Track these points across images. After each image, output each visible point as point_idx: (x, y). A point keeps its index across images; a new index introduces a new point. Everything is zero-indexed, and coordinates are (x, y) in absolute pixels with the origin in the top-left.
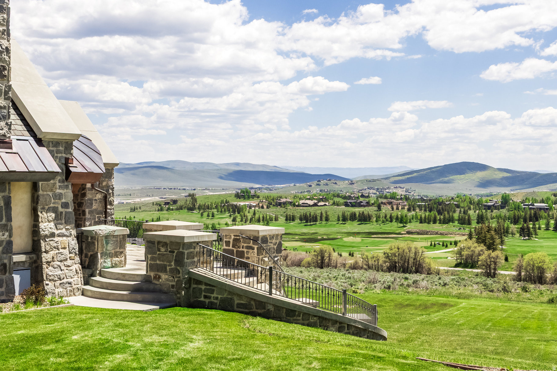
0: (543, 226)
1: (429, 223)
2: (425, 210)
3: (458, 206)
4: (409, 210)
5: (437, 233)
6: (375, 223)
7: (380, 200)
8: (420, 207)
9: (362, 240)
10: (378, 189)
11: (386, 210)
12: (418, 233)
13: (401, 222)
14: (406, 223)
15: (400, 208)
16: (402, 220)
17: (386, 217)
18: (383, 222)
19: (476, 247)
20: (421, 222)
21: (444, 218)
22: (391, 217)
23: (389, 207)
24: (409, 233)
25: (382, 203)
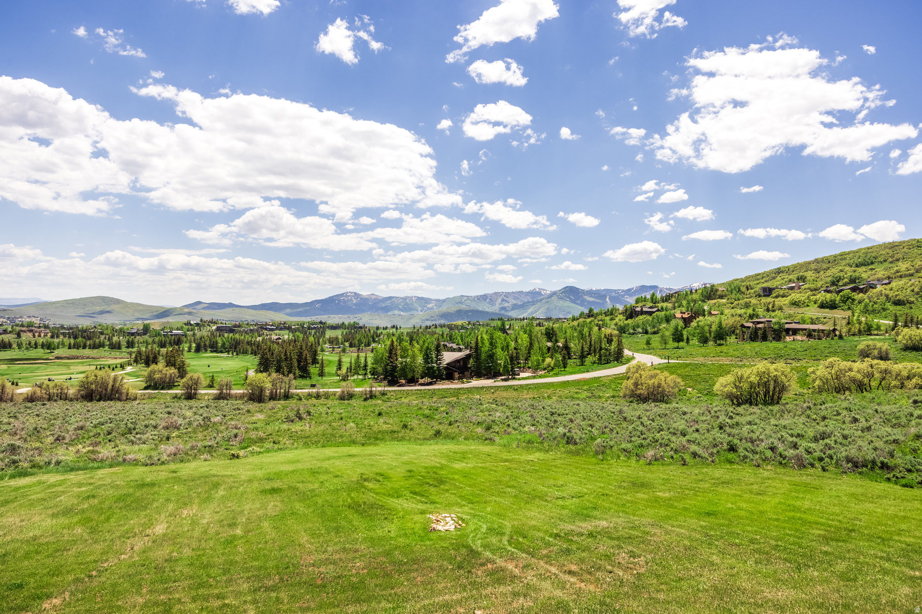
0: (186, 349)
1: (78, 349)
2: (70, 337)
3: (102, 333)
4: (52, 337)
5: (88, 358)
6: (17, 350)
7: (18, 329)
8: (64, 335)
9: (9, 367)
10: (9, 318)
11: (26, 337)
12: (68, 358)
13: (48, 348)
14: (54, 349)
15: (42, 335)
16: (48, 346)
17: (30, 344)
18: (27, 348)
19: (167, 370)
20: (70, 348)
21: (94, 344)
22: (36, 344)
23: (30, 335)
24: (58, 358)
25: (22, 331)
